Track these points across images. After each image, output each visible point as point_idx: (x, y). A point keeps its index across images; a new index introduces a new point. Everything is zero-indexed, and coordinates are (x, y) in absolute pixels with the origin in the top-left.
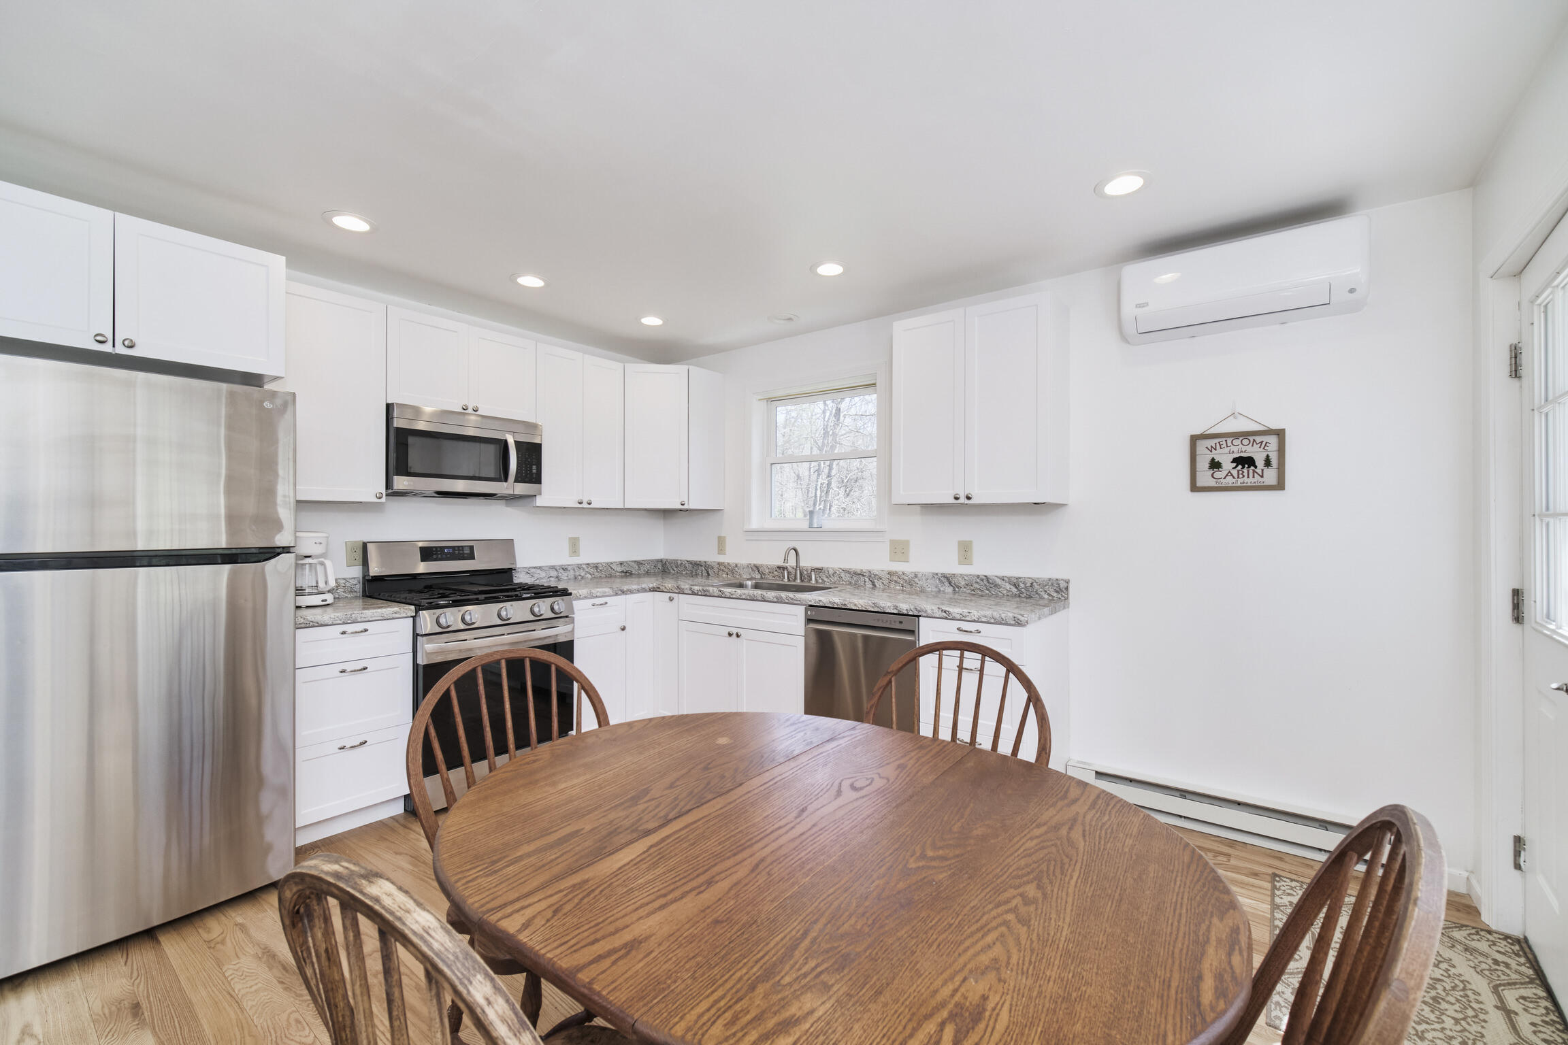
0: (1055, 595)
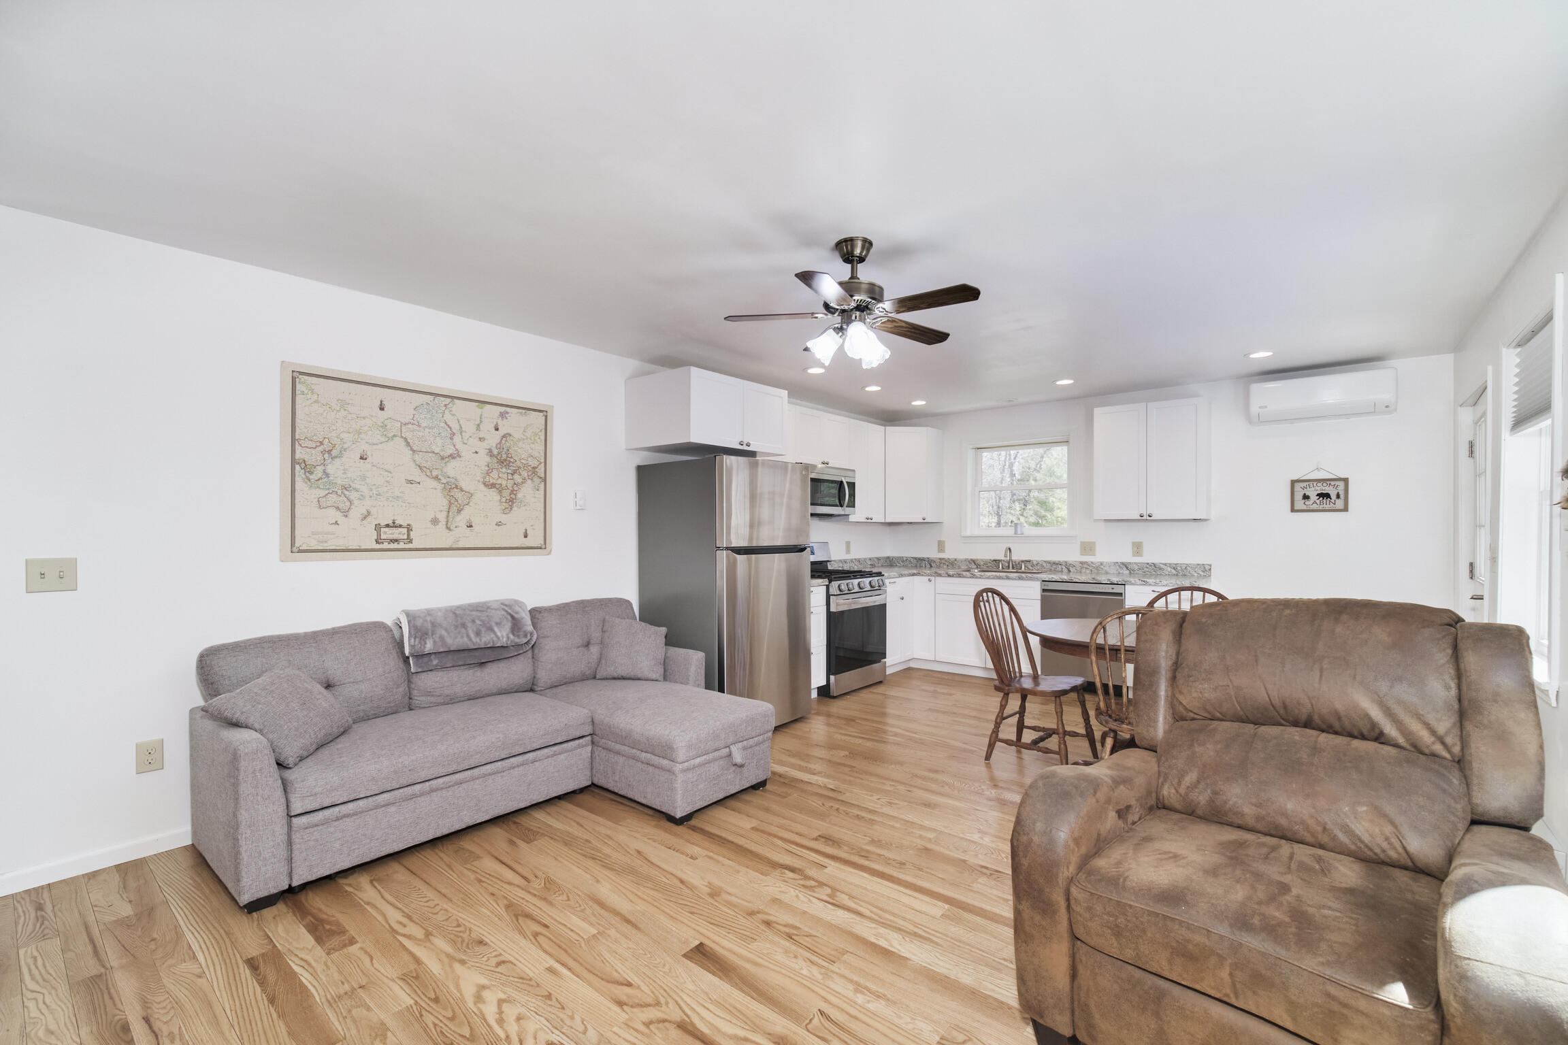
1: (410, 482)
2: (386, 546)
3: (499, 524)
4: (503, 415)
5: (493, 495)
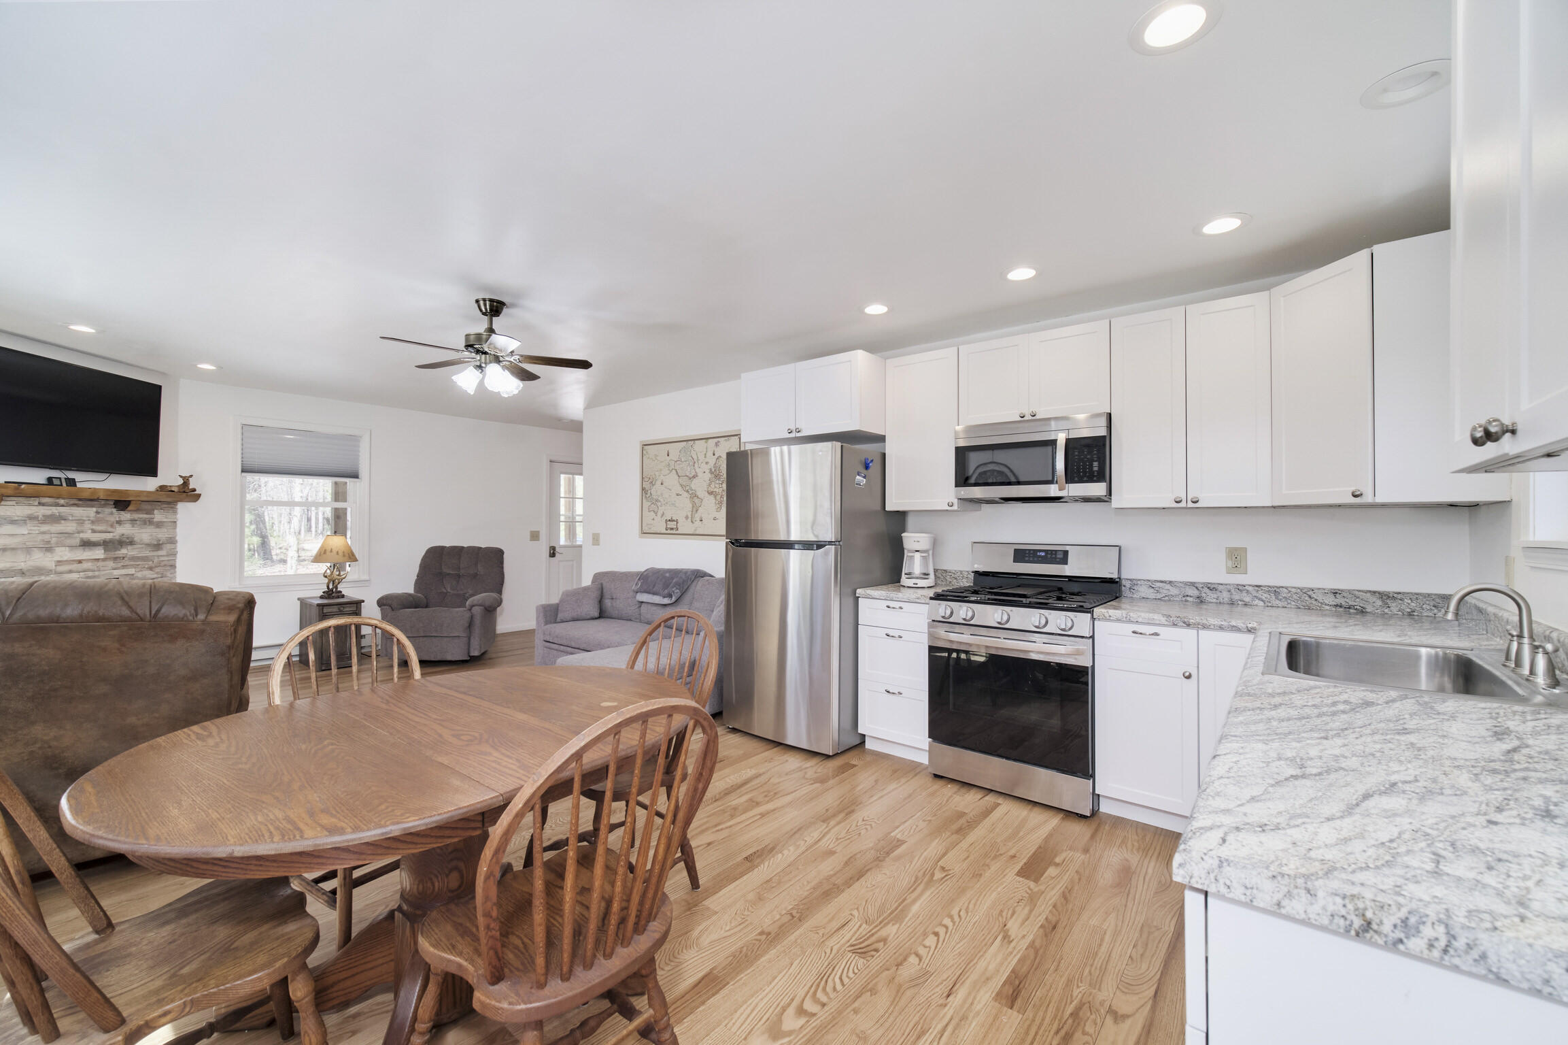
1: (678, 495)
2: (669, 532)
3: (715, 519)
4: (717, 444)
5: (712, 497)
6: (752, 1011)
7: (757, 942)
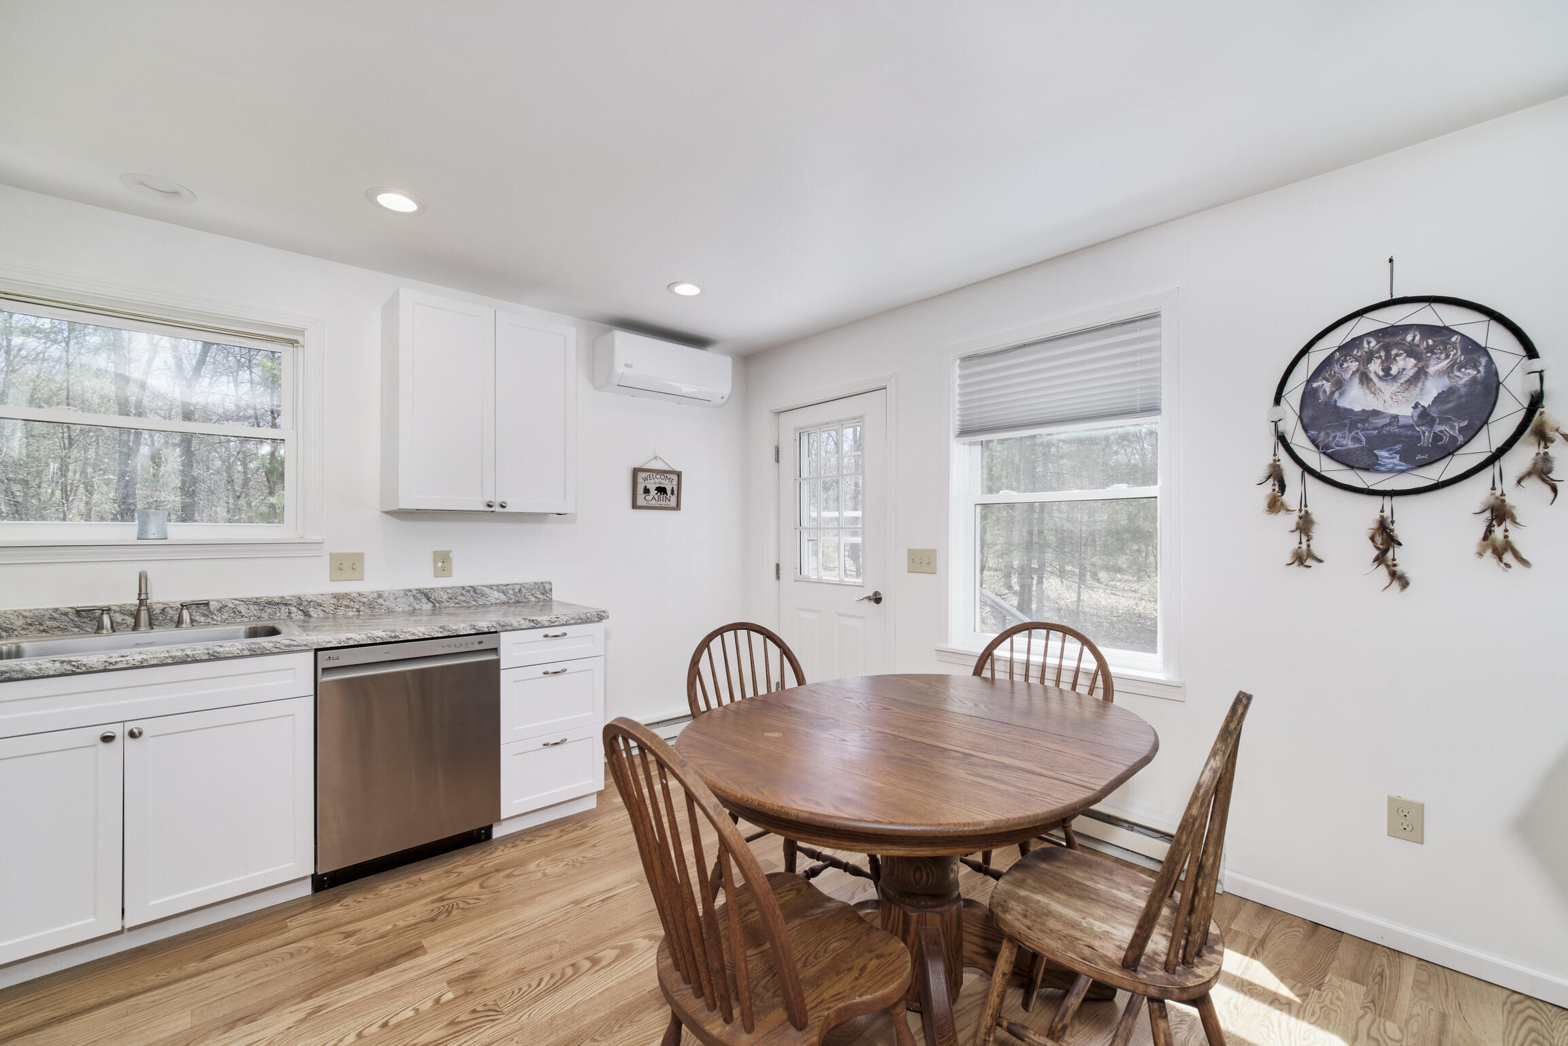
0: (541, 597)
6: (637, 966)
7: (596, 1037)
